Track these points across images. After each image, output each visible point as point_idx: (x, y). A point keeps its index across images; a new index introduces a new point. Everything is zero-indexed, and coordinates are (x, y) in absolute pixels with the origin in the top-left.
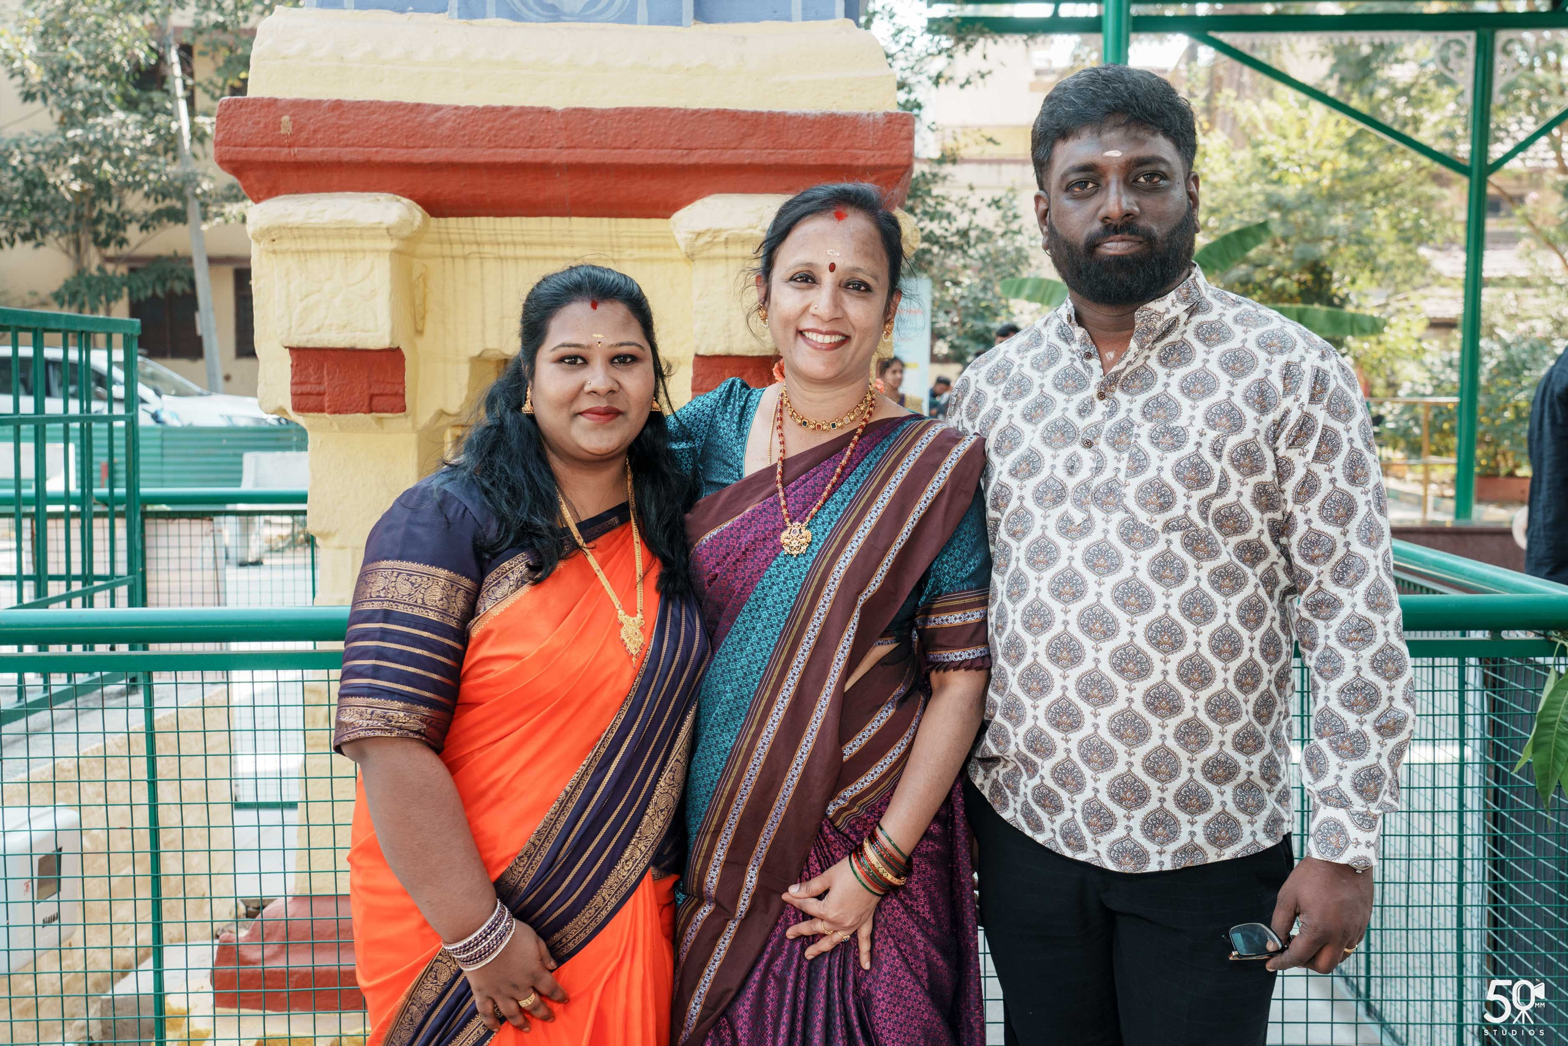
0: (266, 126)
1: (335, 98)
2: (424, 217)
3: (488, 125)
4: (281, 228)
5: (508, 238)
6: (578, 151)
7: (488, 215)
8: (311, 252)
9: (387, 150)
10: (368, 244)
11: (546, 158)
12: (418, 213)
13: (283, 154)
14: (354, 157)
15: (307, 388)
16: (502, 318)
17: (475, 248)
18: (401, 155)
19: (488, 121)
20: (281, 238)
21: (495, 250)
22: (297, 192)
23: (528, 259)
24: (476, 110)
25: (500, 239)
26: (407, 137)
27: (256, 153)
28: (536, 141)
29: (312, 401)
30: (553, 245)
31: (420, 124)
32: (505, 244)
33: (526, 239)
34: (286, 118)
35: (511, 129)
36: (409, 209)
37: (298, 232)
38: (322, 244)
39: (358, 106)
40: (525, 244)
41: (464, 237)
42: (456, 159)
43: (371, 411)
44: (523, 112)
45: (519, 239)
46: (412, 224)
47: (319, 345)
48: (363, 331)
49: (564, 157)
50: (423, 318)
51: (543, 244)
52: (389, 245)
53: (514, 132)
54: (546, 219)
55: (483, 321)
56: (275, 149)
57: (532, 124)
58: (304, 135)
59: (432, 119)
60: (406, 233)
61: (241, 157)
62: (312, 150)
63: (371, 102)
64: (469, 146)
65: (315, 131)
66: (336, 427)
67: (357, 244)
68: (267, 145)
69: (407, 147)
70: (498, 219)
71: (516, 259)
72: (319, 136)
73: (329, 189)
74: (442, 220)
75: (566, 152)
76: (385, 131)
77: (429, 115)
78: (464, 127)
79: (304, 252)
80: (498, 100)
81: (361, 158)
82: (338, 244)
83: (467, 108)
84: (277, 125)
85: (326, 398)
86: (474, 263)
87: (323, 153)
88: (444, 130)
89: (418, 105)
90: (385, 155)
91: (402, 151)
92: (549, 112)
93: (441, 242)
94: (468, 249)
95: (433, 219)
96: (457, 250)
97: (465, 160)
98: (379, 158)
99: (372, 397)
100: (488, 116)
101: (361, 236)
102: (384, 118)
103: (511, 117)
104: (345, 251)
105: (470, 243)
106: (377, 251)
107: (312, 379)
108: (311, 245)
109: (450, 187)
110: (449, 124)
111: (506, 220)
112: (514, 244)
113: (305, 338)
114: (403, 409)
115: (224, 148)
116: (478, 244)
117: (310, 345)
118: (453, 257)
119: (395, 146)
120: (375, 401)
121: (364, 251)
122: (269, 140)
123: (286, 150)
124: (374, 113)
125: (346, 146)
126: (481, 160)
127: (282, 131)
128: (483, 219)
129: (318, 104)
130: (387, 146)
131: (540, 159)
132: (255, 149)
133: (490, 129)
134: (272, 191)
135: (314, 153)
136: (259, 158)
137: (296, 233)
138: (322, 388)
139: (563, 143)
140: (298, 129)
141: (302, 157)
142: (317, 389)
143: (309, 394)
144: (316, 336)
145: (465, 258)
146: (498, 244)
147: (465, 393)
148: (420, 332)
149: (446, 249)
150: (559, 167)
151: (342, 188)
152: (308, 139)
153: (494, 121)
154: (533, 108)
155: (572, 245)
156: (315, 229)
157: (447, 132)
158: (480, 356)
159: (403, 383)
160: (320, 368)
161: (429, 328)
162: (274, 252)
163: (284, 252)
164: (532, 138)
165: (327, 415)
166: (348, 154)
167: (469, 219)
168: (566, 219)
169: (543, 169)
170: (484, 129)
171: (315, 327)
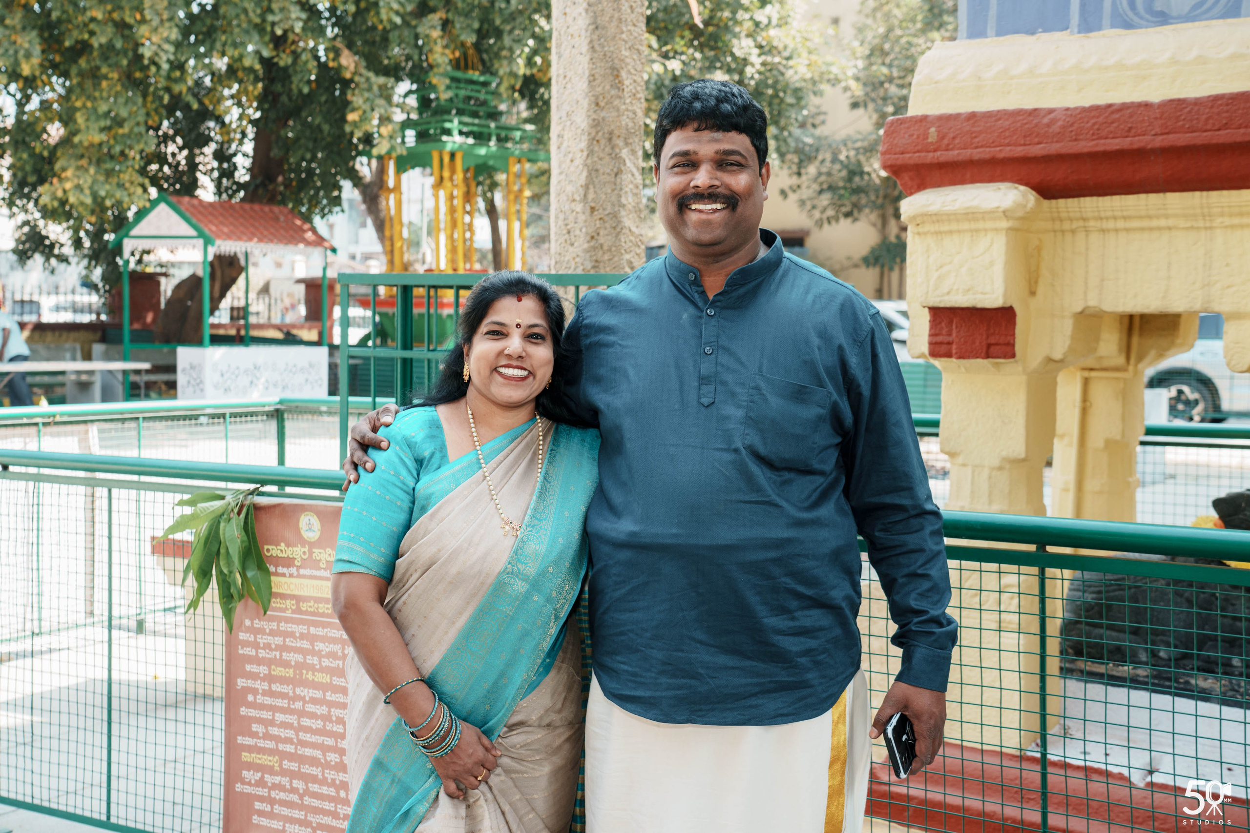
0: (918, 137)
1: (970, 110)
2: (1036, 199)
3: (1093, 121)
4: (923, 215)
5: (1109, 214)
6: (1171, 136)
7: (1091, 195)
8: (945, 232)
9: (1008, 148)
10: (989, 225)
11: (1142, 144)
12: (1031, 196)
13: (930, 157)
14: (983, 156)
15: (939, 339)
16: (1102, 280)
17: (1081, 223)
18: (1019, 151)
19: (1093, 117)
20: (923, 223)
21: (1098, 224)
22: (939, 186)
23: (1127, 230)
24: (1084, 110)
25: (1103, 214)
26: (1025, 136)
27: (910, 158)
28: (1133, 131)
29: (943, 349)
30: (1150, 217)
31: (1036, 125)
32: (1107, 218)
33: (1125, 213)
34: (933, 130)
35: (1112, 123)
36: (1024, 195)
37: (937, 217)
38: (954, 226)
39: (988, 115)
40: (1125, 218)
41: (1072, 215)
42: (1064, 151)
43: (987, 356)
44: (1124, 107)
45: (1119, 214)
46: (1025, 206)
47: (948, 305)
48: (982, 293)
49: (1159, 142)
50: (1036, 282)
51: (1141, 217)
52: (1005, 224)
53: (1115, 125)
54: (1143, 196)
55: (1086, 283)
56: (923, 154)
57: (1131, 116)
58: (946, 141)
59: (1046, 120)
60: (1020, 214)
61: (899, 162)
62: (951, 153)
63: (999, 111)
64: (1076, 140)
65: (954, 138)
66: (963, 370)
67: (981, 225)
68: (918, 151)
69: (1025, 145)
70: (1101, 199)
71: (1117, 230)
72: (957, 141)
73: (962, 182)
74: (1054, 201)
75: (1161, 138)
76: (1007, 134)
77: (1044, 117)
78: (1072, 125)
79: (941, 233)
80: (1102, 99)
81: (987, 156)
82: (966, 226)
83: (1076, 109)
84: (926, 136)
85: (954, 346)
86: (1081, 236)
87: (959, 154)
88: (1056, 128)
89: (1036, 110)
90: (1006, 152)
91: (1020, 149)
92: (1147, 105)
93: (1053, 220)
94: (1075, 225)
95: (1046, 203)
96: (1067, 226)
97: (1071, 151)
98: (1001, 155)
99: (989, 346)
100: (1093, 113)
101: (983, 219)
102: (1007, 123)
103: (1113, 113)
104: (971, 231)
105: (1077, 219)
106: (996, 230)
107: (944, 332)
108: (945, 227)
109: (1058, 174)
110: (1060, 123)
111: (1107, 199)
112: (1115, 218)
113: (938, 299)
114: (1013, 356)
115: (888, 156)
116: (1084, 219)
117: (942, 305)
118: (1063, 232)
119: (1016, 145)
120: (992, 349)
121: (986, 230)
122: (919, 147)
123: (931, 155)
124: (1000, 119)
125: (977, 147)
126: (1085, 150)
127: (930, 140)
128: (1088, 200)
129: (958, 116)
130: (1009, 145)
131: (1135, 146)
132: (908, 155)
133: (1094, 124)
134: (921, 186)
135: (953, 155)
136: (912, 162)
137: (934, 218)
138: (950, 339)
139: (1158, 130)
140: (942, 137)
141: (943, 159)
142: (946, 339)
143: (941, 343)
144: (946, 298)
145: (1073, 232)
146: (1101, 219)
147: (1068, 343)
148: (1033, 293)
149: (1057, 225)
150: (1154, 151)
151: (973, 181)
152: (948, 145)
153: (1098, 117)
154: (1132, 103)
155: (1167, 217)
156: (949, 215)
157: (1058, 130)
158: (1081, 313)
159: (1013, 335)
160: (951, 322)
161: (1041, 290)
162: (919, 234)
163: (925, 234)
164: (1130, 129)
165: (954, 360)
166: (977, 154)
167: (1076, 200)
168: (1161, 195)
169: (1139, 155)
170: (1089, 125)
171: (946, 291)
